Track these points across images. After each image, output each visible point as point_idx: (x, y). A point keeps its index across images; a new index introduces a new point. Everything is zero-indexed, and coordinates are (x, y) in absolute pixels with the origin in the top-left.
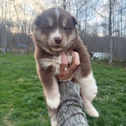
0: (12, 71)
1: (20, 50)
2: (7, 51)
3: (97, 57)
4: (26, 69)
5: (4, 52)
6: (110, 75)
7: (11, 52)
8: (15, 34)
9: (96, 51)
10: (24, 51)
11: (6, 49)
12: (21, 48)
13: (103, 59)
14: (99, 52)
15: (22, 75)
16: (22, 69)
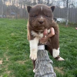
0: (7, 29)
1: (12, 16)
2: (4, 16)
3: (59, 21)
4: (15, 28)
5: (2, 18)
6: (66, 32)
7: (6, 17)
8: (8, 6)
9: (58, 17)
10: (14, 17)
11: (3, 16)
12: (12, 15)
13: (63, 22)
14: (61, 18)
15: (13, 31)
16: (13, 28)
